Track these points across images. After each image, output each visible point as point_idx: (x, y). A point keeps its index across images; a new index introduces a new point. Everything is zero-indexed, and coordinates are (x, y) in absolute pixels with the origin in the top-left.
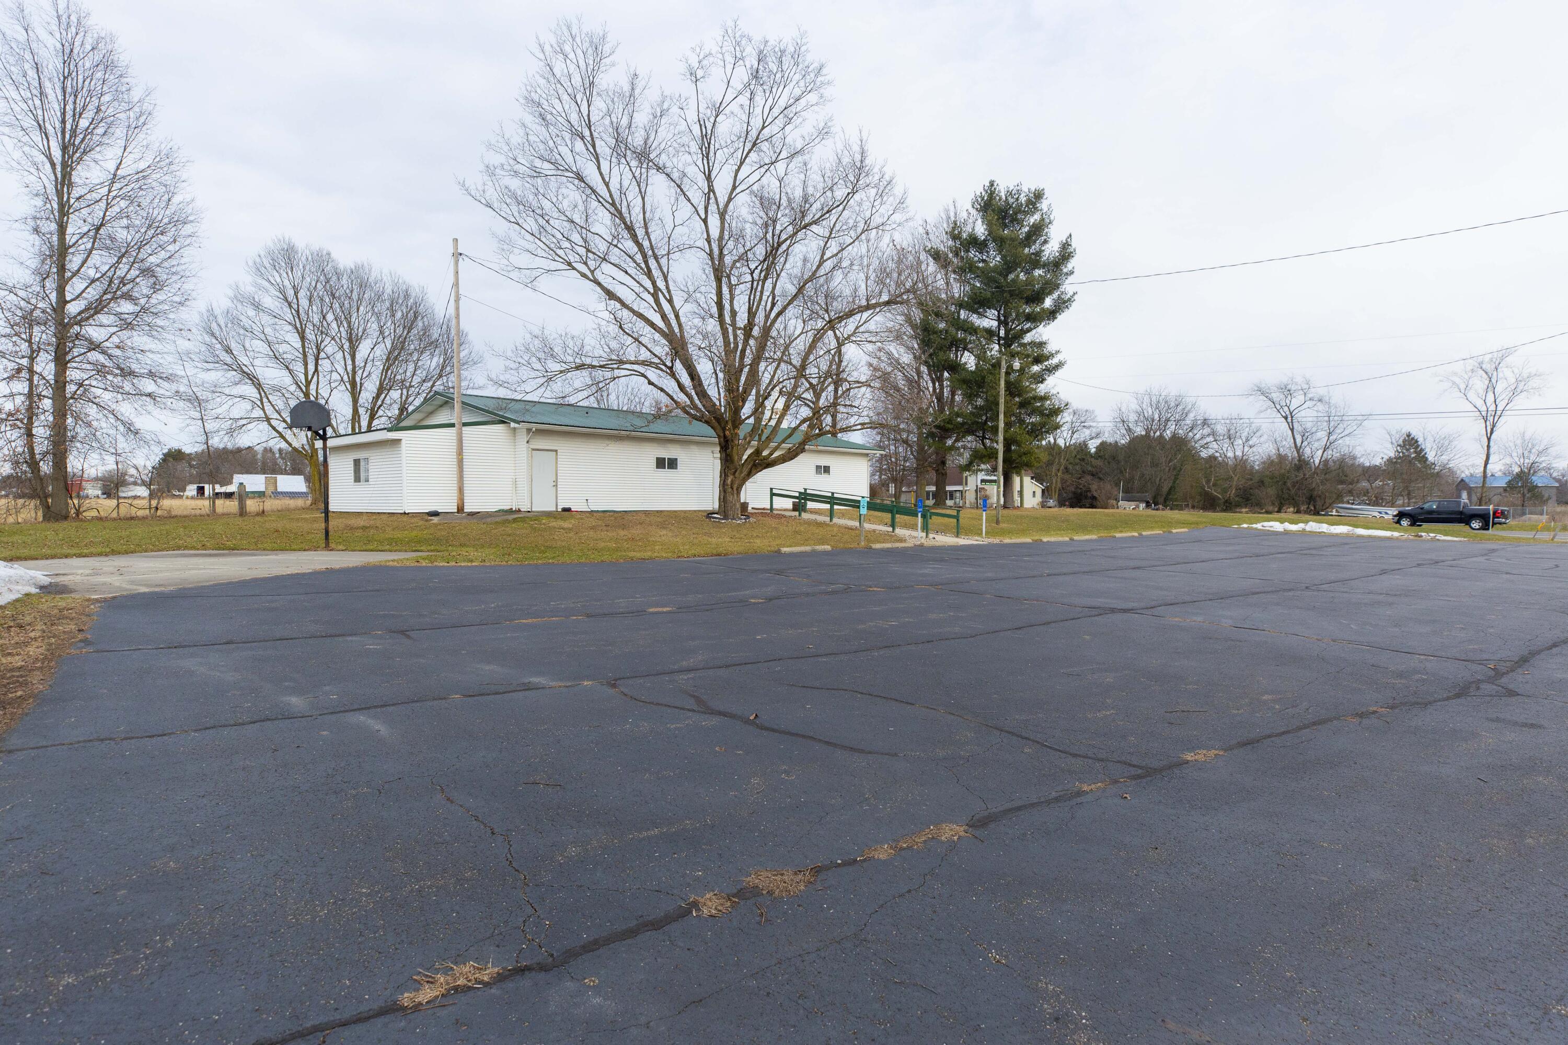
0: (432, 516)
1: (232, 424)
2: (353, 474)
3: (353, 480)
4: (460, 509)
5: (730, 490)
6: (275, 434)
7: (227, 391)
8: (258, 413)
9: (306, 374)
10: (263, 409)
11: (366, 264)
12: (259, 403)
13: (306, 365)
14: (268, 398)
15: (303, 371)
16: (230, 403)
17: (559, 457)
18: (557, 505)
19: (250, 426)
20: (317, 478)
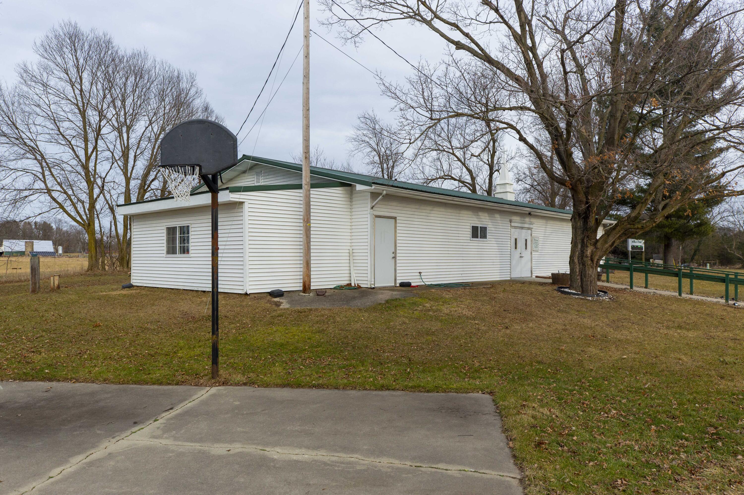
0: (276, 297)
1: (16, 195)
2: (165, 245)
3: (165, 252)
4: (306, 288)
5: (590, 262)
6: (55, 205)
7: (12, 165)
8: (39, 185)
9: (86, 150)
10: (45, 182)
11: (142, 53)
12: (41, 177)
13: (86, 140)
14: (51, 171)
15: (83, 146)
16: (14, 176)
17: (398, 225)
18: (395, 280)
19: (31, 198)
20: (93, 246)
